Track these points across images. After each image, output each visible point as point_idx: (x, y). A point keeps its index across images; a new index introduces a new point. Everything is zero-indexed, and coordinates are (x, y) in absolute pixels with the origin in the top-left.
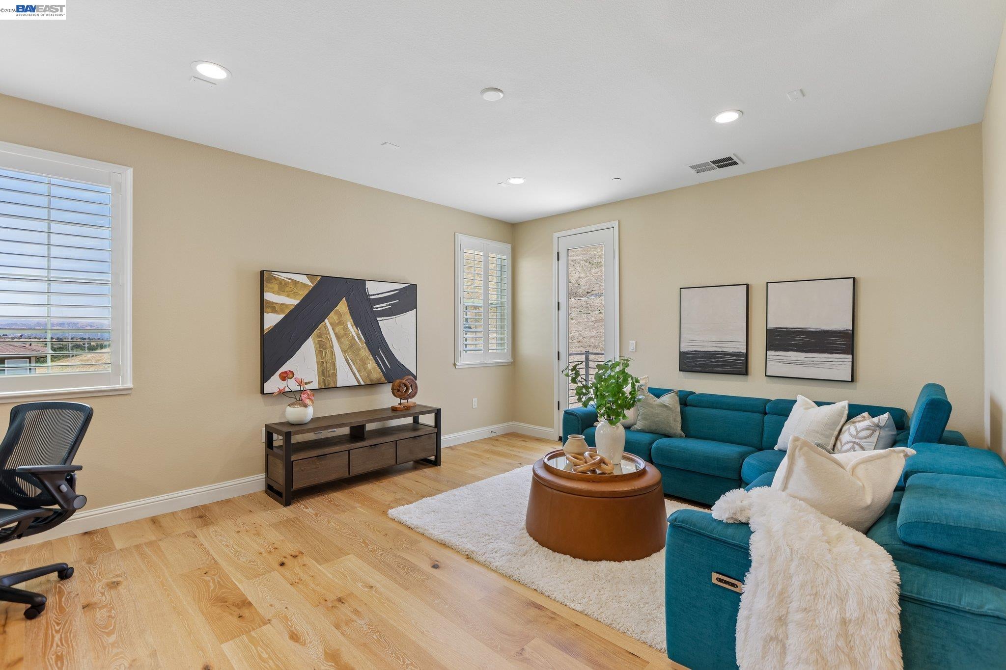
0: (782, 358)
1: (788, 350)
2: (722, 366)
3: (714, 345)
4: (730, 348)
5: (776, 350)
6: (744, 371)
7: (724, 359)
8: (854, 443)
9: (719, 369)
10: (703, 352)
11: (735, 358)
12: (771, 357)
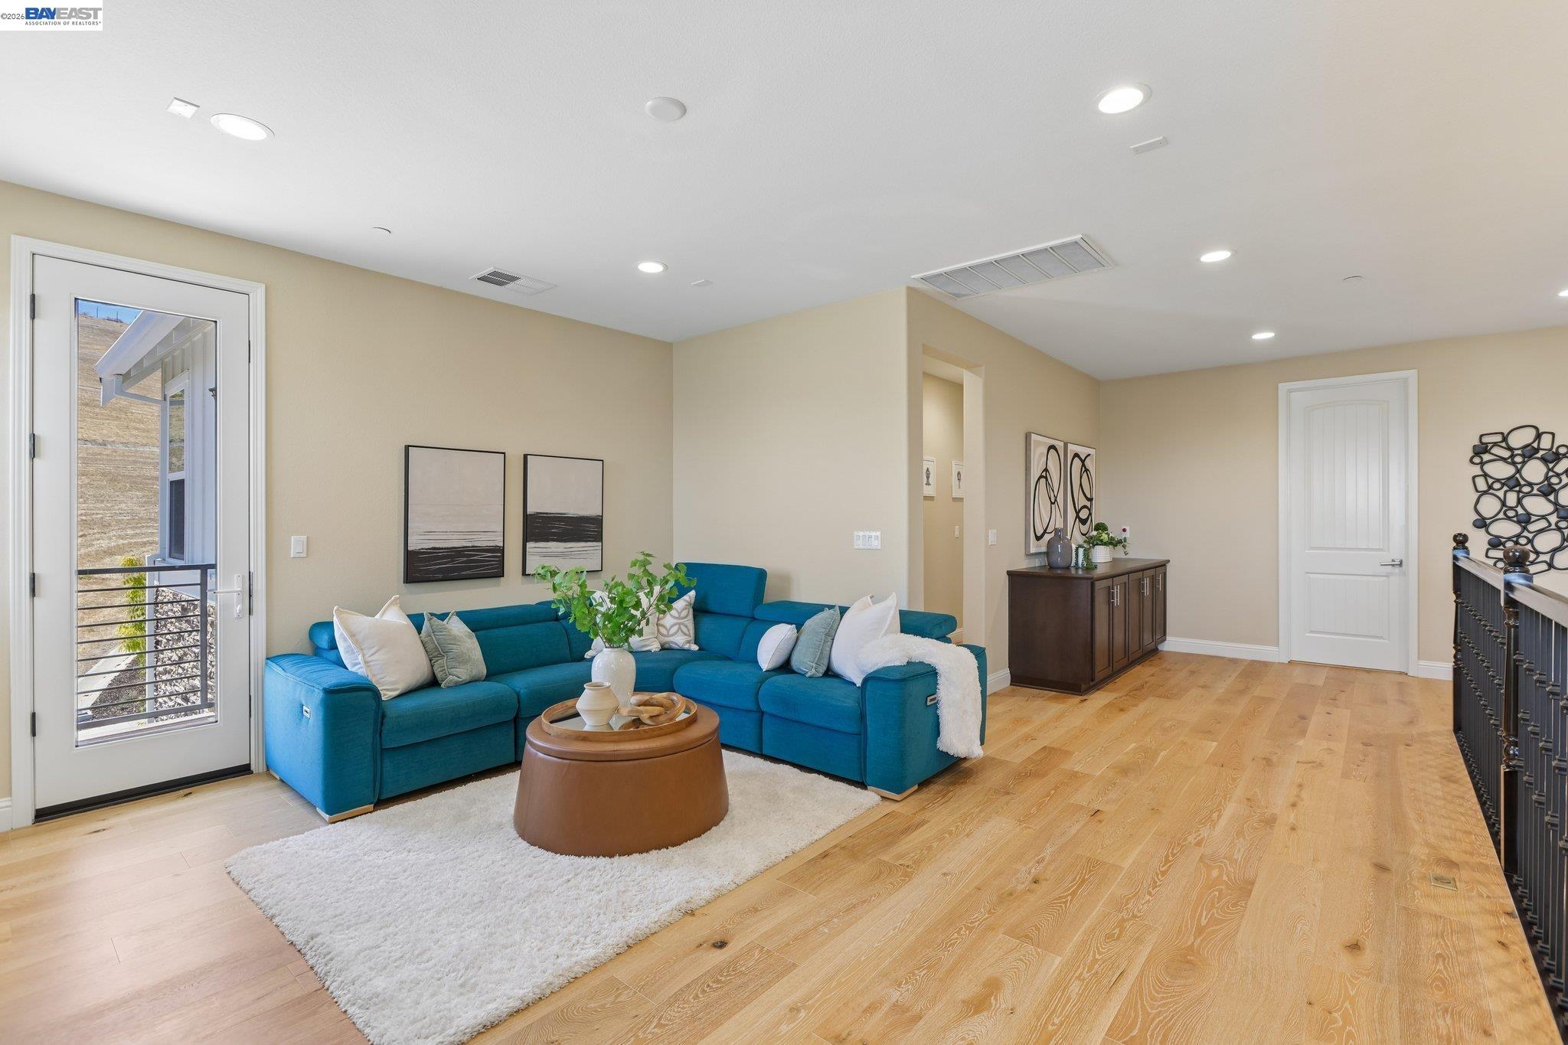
0: (544, 550)
1: (547, 540)
2: (470, 568)
3: (462, 537)
4: (483, 541)
5: (536, 541)
6: (497, 571)
7: (475, 558)
8: (679, 624)
9: (468, 572)
10: (445, 549)
11: (490, 554)
12: (531, 550)
